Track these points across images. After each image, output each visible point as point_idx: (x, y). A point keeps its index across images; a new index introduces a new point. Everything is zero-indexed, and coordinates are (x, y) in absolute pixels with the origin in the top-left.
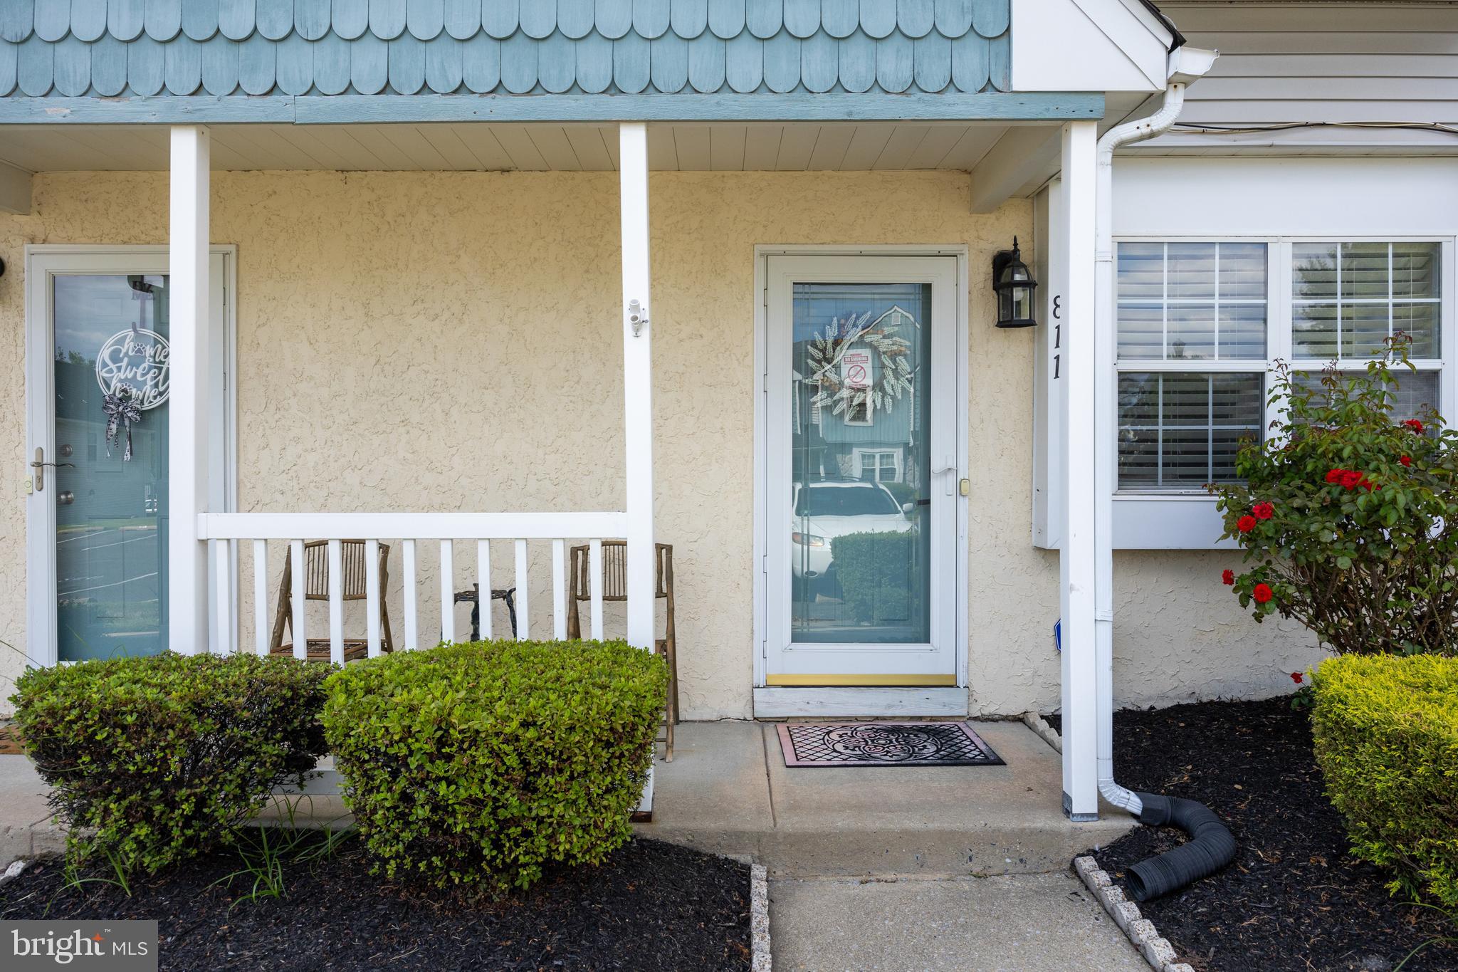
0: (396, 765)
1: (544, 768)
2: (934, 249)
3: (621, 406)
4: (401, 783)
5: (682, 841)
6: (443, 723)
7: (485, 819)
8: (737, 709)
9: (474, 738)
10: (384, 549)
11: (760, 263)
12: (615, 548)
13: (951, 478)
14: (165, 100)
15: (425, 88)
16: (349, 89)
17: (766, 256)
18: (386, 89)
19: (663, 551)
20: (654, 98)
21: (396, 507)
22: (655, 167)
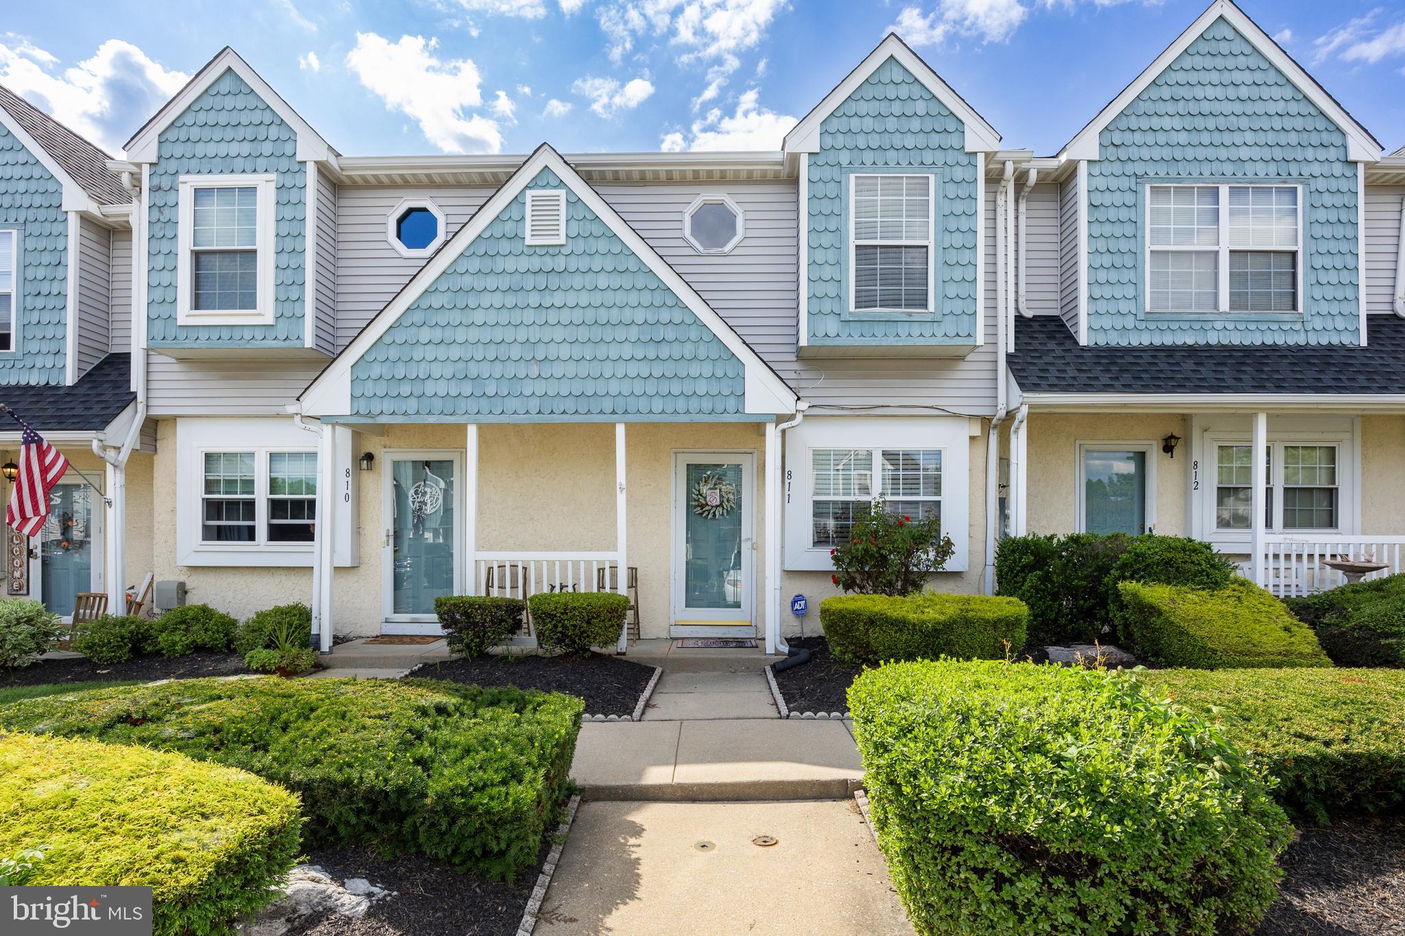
0: (552, 616)
1: (593, 618)
2: (743, 450)
3: (616, 513)
4: (554, 622)
5: (635, 661)
6: (566, 605)
7: (577, 631)
8: (664, 635)
9: (574, 608)
10: (525, 569)
11: (673, 456)
12: (614, 568)
13: (749, 543)
14: (467, 416)
15: (552, 412)
16: (527, 412)
17: (676, 453)
18: (539, 412)
19: (633, 572)
20: (628, 416)
21: (528, 550)
22: (627, 435)
